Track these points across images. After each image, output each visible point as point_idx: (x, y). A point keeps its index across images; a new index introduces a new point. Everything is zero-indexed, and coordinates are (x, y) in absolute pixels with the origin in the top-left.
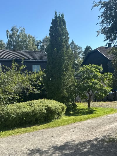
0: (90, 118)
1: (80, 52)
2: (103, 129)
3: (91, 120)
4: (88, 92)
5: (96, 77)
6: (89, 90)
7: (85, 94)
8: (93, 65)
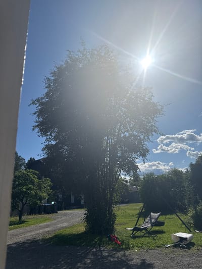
0: (17, 228)
1: (23, 164)
2: (29, 234)
3: (17, 230)
4: (22, 201)
5: (32, 182)
6: (23, 198)
7: (18, 204)
8: (31, 170)
